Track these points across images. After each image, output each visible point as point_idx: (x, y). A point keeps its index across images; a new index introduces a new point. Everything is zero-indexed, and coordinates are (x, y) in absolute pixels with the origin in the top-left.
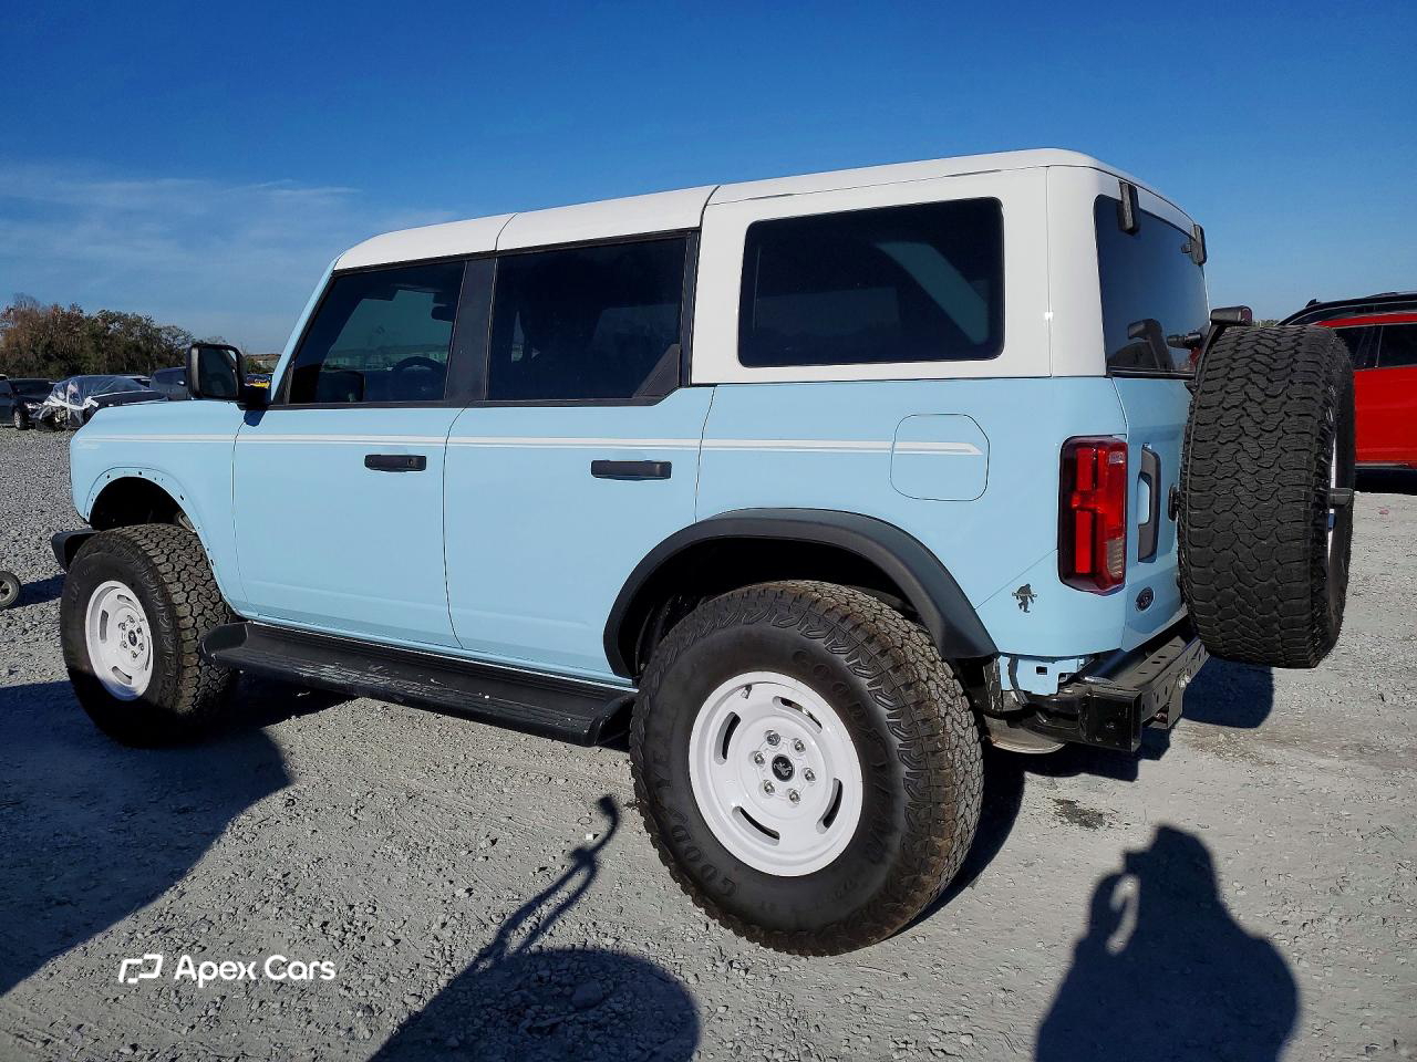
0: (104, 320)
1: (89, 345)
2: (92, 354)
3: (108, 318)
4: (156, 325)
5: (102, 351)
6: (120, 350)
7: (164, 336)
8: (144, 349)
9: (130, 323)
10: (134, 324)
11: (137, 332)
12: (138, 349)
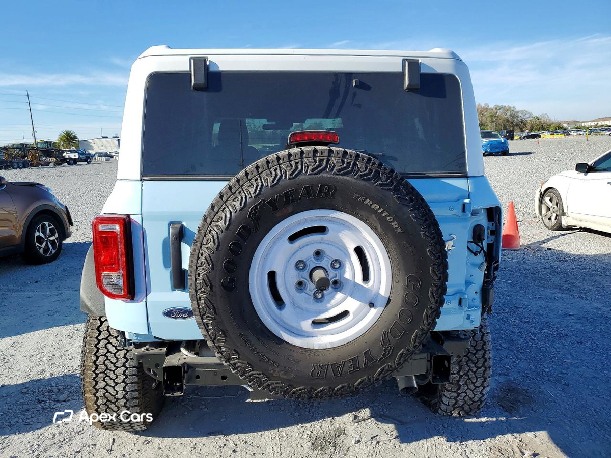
0: (496, 109)
1: (489, 119)
2: (489, 124)
3: (498, 108)
4: (517, 110)
5: (493, 122)
6: (500, 121)
7: (520, 115)
8: (510, 120)
9: (506, 110)
10: (508, 110)
11: (508, 114)
12: (508, 121)
